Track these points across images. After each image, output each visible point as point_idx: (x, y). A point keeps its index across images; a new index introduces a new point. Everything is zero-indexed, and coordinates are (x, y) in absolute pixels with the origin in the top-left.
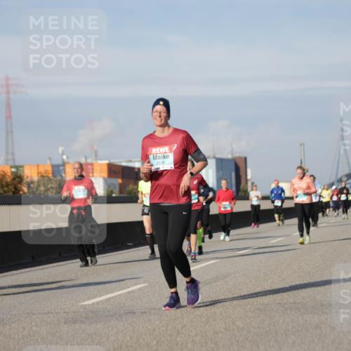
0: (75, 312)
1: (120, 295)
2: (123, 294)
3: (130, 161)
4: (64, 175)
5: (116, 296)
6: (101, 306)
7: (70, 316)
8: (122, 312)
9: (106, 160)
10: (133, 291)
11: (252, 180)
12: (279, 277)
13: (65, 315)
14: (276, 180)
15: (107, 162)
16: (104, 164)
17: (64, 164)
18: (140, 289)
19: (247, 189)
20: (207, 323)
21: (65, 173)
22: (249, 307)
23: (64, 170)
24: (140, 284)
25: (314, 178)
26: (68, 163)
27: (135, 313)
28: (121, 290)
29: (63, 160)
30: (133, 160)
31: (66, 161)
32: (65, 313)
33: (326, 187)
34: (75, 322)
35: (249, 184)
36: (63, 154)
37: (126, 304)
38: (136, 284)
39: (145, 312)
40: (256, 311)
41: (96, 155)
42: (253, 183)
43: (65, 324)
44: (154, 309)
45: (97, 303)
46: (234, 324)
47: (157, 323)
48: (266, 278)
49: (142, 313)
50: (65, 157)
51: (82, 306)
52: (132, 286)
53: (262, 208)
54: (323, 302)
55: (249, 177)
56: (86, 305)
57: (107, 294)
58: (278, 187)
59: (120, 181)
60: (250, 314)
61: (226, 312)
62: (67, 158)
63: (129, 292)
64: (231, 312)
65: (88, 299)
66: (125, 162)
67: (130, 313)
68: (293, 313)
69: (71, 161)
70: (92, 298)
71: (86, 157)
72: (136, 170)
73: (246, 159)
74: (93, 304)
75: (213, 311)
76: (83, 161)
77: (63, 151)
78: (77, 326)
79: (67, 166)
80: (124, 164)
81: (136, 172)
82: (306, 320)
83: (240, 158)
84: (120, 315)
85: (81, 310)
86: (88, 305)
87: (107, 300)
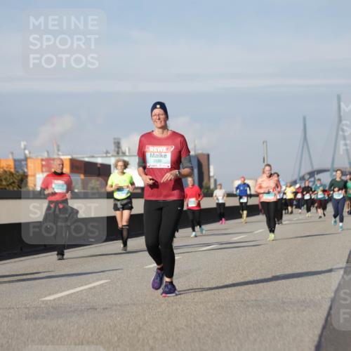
0: (36, 308)
1: (81, 291)
2: (85, 290)
3: (93, 157)
4: (26, 170)
5: (78, 292)
6: (63, 302)
7: (31, 311)
8: (83, 308)
9: (68, 155)
10: (94, 287)
11: (215, 177)
12: (241, 274)
13: (26, 310)
14: (243, 177)
15: (70, 157)
16: (66, 159)
17: (26, 159)
18: (102, 285)
19: (209, 187)
20: (168, 320)
21: (27, 168)
22: (210, 304)
23: (26, 164)
24: (101, 280)
25: (278, 176)
26: (30, 158)
27: (96, 309)
28: (82, 286)
29: (25, 154)
30: (96, 155)
31: (28, 155)
32: (26, 308)
33: (289, 185)
34: (36, 317)
35: (212, 181)
36: (25, 149)
37: (88, 300)
38: (98, 280)
39: (106, 308)
40: (218, 308)
41: (58, 150)
42: (215, 181)
43: (26, 318)
44: (116, 305)
45: (59, 299)
46: (195, 321)
47: (118, 319)
48: (228, 275)
49: (104, 309)
50: (27, 152)
51: (43, 302)
52: (94, 282)
53: (227, 205)
54: (284, 300)
55: (212, 174)
56: (48, 300)
57: (68, 290)
58: (245, 184)
59: (82, 176)
60: (211, 311)
61: (188, 309)
62: (30, 153)
63: (91, 288)
64: (193, 309)
65: (50, 294)
66: (87, 157)
67: (91, 309)
68: (255, 310)
69: (33, 156)
70: (53, 294)
71: (48, 152)
72: (99, 166)
73: (208, 156)
74: (54, 300)
75: (174, 308)
76: (45, 155)
77: (25, 146)
78: (38, 322)
79: (29, 161)
80: (87, 160)
81: (99, 168)
82: (268, 318)
83: (203, 155)
84: (81, 310)
85: (43, 306)
86: (50, 300)
87: (68, 295)
